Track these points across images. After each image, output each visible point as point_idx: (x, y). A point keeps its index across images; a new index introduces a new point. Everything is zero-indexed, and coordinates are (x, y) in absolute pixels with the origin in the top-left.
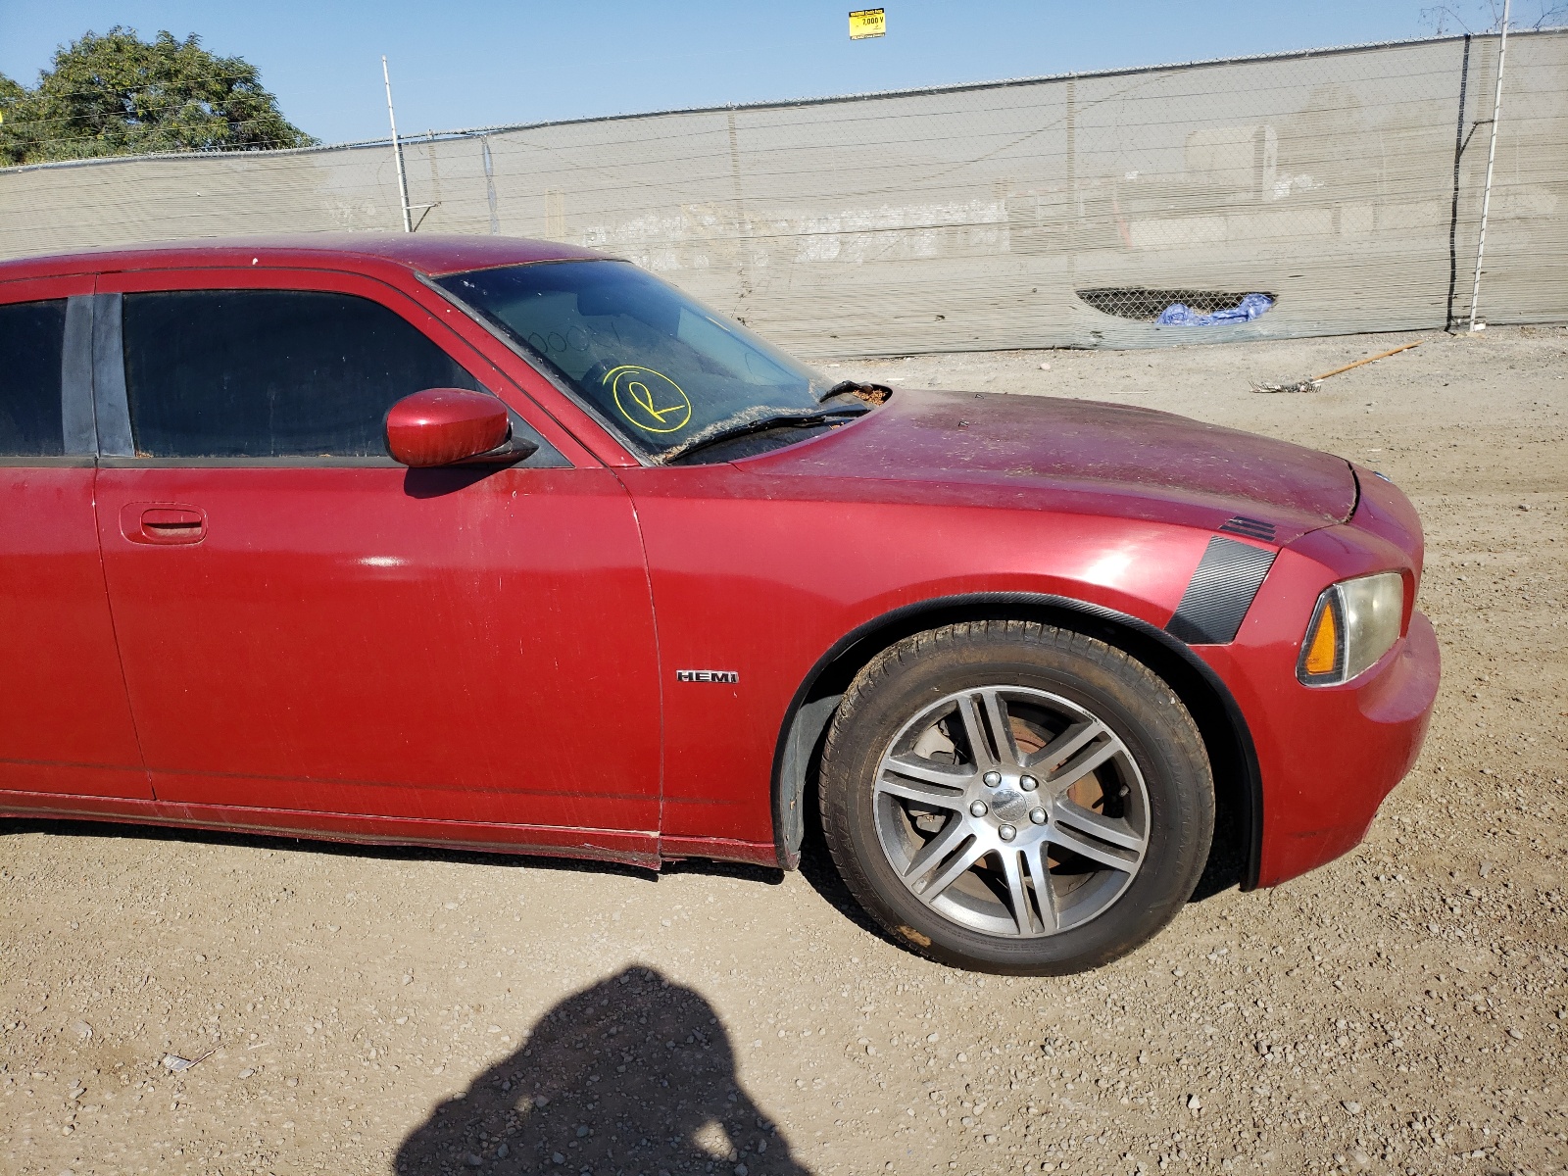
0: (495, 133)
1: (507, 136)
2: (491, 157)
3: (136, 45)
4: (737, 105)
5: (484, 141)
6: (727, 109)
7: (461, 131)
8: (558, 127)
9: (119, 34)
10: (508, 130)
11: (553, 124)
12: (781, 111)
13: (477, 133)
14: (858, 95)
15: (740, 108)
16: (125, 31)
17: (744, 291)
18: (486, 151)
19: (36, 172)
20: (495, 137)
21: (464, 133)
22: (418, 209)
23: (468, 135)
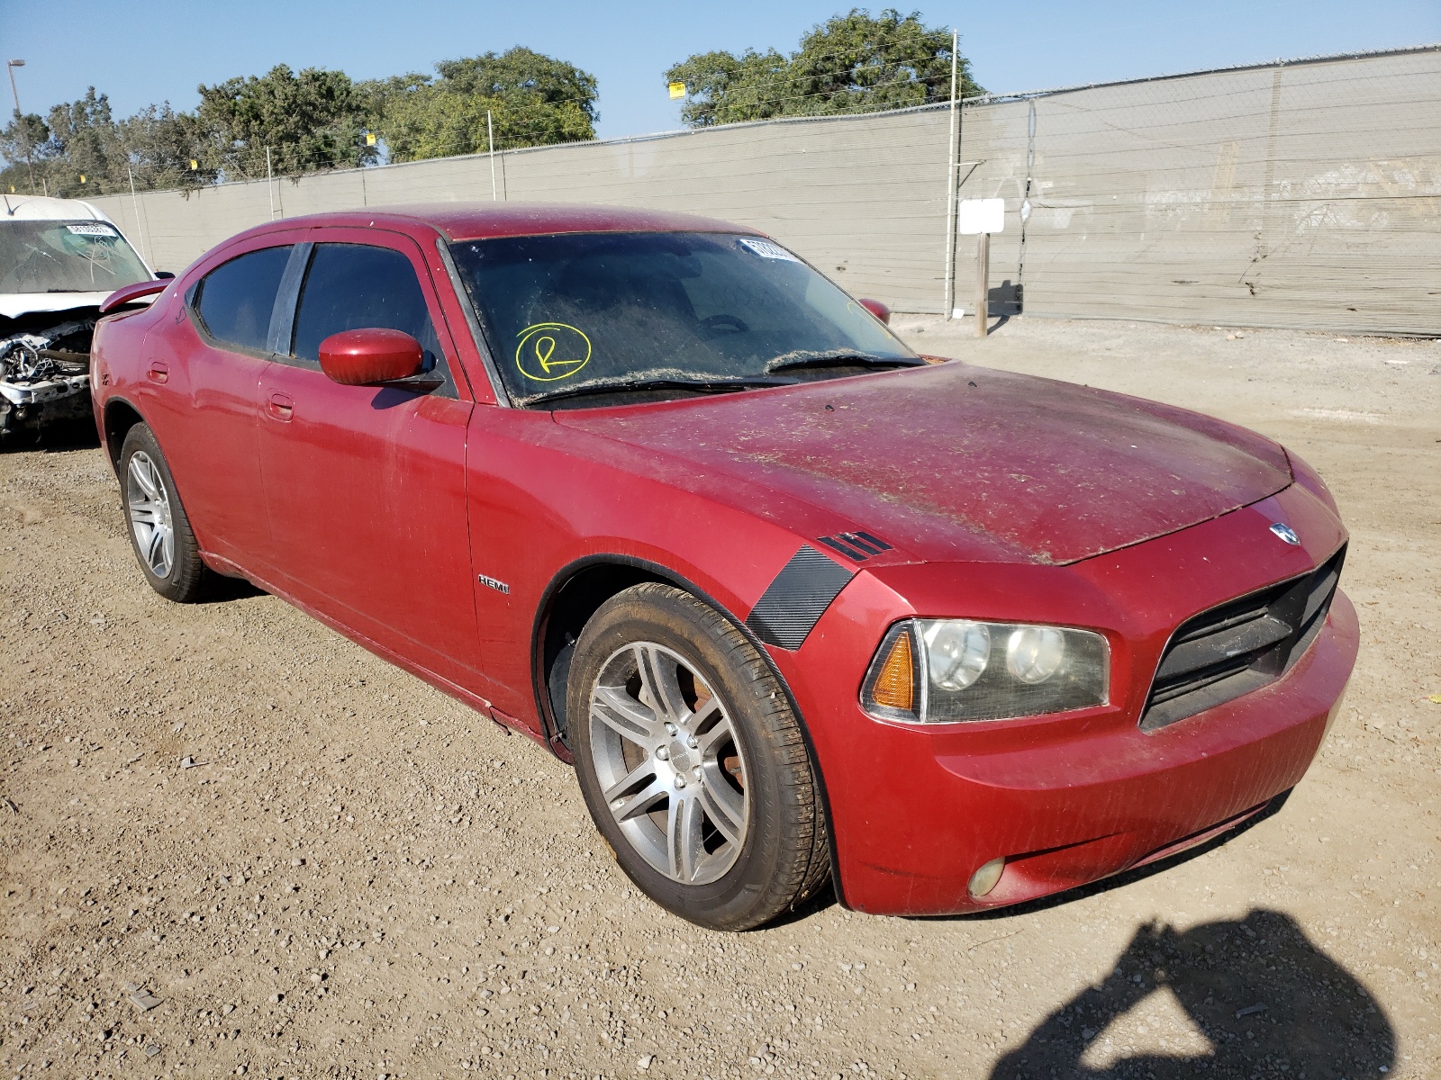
0: (1041, 97)
1: (1053, 98)
2: (1035, 119)
3: (867, 22)
4: (1286, 60)
5: (1032, 103)
6: (1275, 65)
7: (1014, 94)
8: (1101, 89)
9: (856, 15)
10: (1055, 93)
11: (1096, 87)
12: (1333, 66)
13: (1027, 96)
14: (1429, 45)
15: (1290, 63)
16: (860, 12)
17: (1259, 256)
18: (1032, 114)
19: (702, 134)
20: (1042, 100)
21: (1016, 97)
22: (966, 165)
23: (1019, 98)
